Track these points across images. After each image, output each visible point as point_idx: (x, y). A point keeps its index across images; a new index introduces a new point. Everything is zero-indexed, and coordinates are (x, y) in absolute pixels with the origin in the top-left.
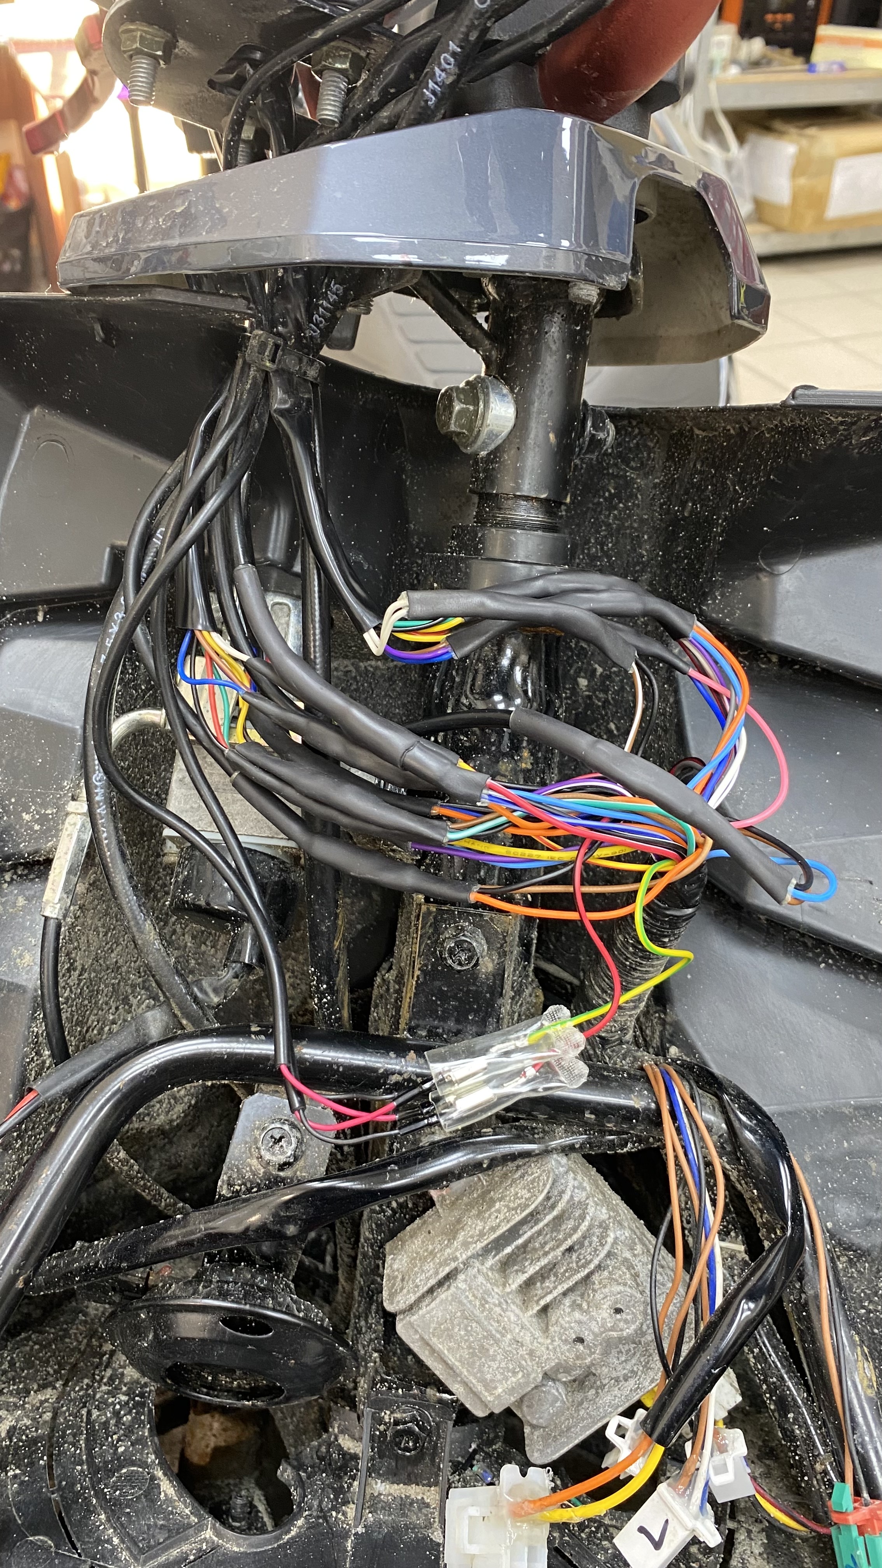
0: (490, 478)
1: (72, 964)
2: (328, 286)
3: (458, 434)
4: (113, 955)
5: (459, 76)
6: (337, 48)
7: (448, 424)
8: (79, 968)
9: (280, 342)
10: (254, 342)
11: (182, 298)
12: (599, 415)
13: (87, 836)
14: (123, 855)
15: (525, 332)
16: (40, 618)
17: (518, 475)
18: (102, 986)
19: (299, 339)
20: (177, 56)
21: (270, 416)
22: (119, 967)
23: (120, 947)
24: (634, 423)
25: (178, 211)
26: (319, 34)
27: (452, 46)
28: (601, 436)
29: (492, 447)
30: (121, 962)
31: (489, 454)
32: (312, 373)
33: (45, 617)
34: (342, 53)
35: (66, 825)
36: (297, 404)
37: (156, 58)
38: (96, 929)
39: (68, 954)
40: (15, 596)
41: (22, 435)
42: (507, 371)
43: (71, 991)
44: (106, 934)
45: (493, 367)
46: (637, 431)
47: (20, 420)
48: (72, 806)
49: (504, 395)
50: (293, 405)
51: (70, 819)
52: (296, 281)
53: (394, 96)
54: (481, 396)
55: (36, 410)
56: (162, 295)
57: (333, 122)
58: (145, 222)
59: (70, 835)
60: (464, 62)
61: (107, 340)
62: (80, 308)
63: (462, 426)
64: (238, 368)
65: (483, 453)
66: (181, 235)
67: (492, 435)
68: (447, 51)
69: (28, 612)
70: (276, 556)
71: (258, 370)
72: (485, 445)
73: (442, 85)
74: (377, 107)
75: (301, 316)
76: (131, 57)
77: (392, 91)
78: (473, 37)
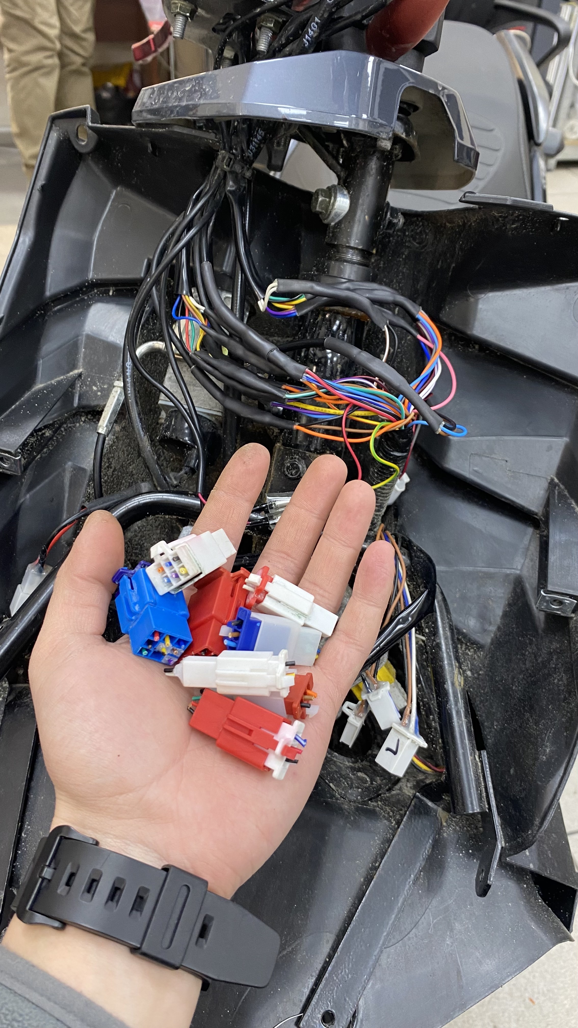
0: (335, 236)
1: (110, 465)
2: (257, 131)
3: (321, 213)
4: (131, 467)
5: (320, 34)
6: (268, 17)
7: (316, 208)
8: (113, 468)
9: (232, 157)
10: (220, 156)
11: (186, 131)
12: (395, 211)
13: (122, 398)
14: (137, 403)
15: (358, 164)
16: (111, 293)
17: (349, 235)
18: (124, 481)
19: (242, 157)
20: (197, 16)
21: (226, 194)
22: (133, 475)
23: (134, 465)
24: (420, 219)
25: (187, 89)
26: (258, 10)
27: (317, 19)
28: (395, 221)
29: (337, 220)
30: (134, 472)
31: (335, 224)
32: (248, 174)
33: (113, 293)
34: (270, 19)
35: (113, 392)
36: (239, 188)
37: (186, 17)
38: (123, 451)
39: (108, 459)
40: (100, 280)
41: (111, 200)
42: (348, 183)
43: (108, 478)
44: (128, 456)
45: (341, 181)
46: (421, 223)
47: (111, 193)
48: (117, 383)
49: (345, 195)
50: (236, 189)
51: (115, 389)
52: (243, 129)
53: (292, 41)
54: (333, 194)
55: (118, 188)
56: (177, 129)
57: (264, 52)
58: (172, 94)
59: (114, 397)
60: (323, 27)
61: (154, 152)
62: (142, 134)
63: (322, 209)
64: (213, 169)
65: (333, 224)
66: (187, 101)
67: (337, 215)
68: (314, 22)
69: (105, 290)
70: (227, 270)
71: (222, 170)
72: (333, 220)
73: (312, 37)
74: (284, 46)
75: (245, 147)
76: (175, 16)
77: (291, 38)
78: (326, 15)
